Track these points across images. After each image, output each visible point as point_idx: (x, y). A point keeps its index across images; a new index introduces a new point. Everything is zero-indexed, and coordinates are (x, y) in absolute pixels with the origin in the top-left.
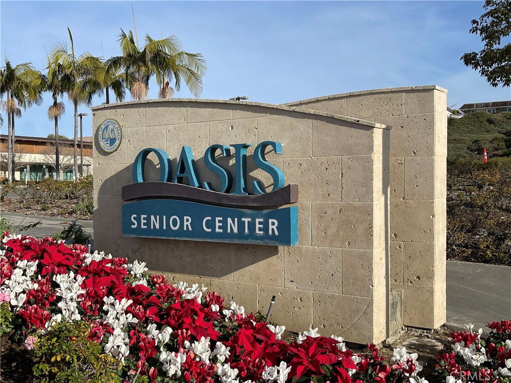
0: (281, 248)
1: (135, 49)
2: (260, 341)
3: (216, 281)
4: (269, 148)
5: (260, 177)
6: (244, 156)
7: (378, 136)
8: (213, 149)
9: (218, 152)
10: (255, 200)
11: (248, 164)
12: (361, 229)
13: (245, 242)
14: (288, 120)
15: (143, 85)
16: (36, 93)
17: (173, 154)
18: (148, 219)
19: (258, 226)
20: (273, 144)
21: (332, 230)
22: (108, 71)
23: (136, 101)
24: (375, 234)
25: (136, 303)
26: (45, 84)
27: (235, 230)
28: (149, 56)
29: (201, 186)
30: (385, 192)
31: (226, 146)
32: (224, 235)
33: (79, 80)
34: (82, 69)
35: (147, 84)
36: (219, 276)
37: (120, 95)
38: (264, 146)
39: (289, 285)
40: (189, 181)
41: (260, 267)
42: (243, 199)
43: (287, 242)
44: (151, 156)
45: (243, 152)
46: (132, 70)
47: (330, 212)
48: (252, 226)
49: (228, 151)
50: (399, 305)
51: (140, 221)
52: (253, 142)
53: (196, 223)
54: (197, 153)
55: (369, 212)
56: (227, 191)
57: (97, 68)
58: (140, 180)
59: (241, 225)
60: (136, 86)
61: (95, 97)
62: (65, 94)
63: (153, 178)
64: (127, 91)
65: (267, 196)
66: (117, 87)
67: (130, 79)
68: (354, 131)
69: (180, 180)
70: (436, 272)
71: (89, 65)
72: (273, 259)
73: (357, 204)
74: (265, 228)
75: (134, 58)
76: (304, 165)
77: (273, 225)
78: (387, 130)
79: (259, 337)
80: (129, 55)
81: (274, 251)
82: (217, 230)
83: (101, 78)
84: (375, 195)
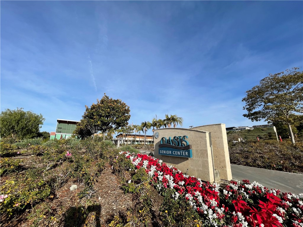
0: (189, 158)
1: (168, 117)
2: (180, 177)
3: (176, 165)
4: (185, 137)
5: (184, 143)
6: (181, 139)
7: (207, 135)
8: (175, 137)
9: (176, 138)
10: (183, 148)
11: (181, 140)
12: (205, 155)
13: (181, 157)
14: (189, 131)
15: (170, 125)
16: (150, 127)
17: (168, 139)
18: (163, 151)
19: (184, 153)
20: (186, 136)
21: (199, 155)
22: (163, 122)
23: (169, 128)
24: (208, 156)
25: (157, 167)
26: (152, 125)
27: (179, 154)
28: (171, 119)
29: (173, 145)
30: (211, 146)
31: (177, 137)
32: (177, 155)
33: (158, 124)
34: (158, 122)
35: (171, 124)
36: (177, 164)
37: (166, 127)
38: (184, 137)
39: (191, 167)
40: (170, 144)
41: (185, 162)
42: (181, 147)
43: (190, 157)
44: (164, 139)
45: (180, 138)
46: (168, 122)
47: (198, 151)
48: (182, 153)
49: (178, 138)
50: (218, 174)
51: (162, 152)
52: (182, 136)
53: (172, 152)
54: (172, 138)
55: (207, 151)
56: (178, 146)
57: (161, 121)
58: (162, 143)
59: (180, 153)
60: (169, 125)
61: (161, 127)
62: (155, 127)
63: (164, 143)
64: (167, 126)
65: (185, 147)
66: (165, 125)
67: (168, 123)
68: (202, 133)
69: (169, 143)
70: (227, 166)
71: (160, 121)
72: (188, 161)
73: (204, 149)
74: (185, 154)
75: (168, 119)
76: (193, 140)
77: (187, 153)
78: (210, 133)
79: (180, 176)
80: (167, 119)
81: (187, 159)
82: (176, 154)
83: (162, 124)
84: (208, 147)
